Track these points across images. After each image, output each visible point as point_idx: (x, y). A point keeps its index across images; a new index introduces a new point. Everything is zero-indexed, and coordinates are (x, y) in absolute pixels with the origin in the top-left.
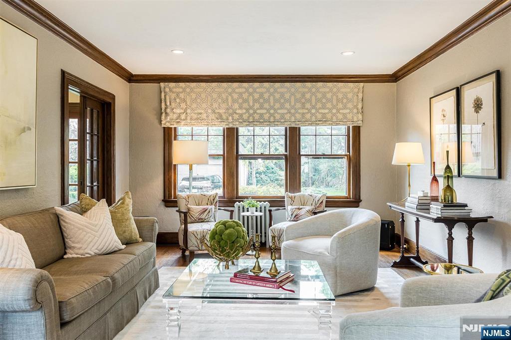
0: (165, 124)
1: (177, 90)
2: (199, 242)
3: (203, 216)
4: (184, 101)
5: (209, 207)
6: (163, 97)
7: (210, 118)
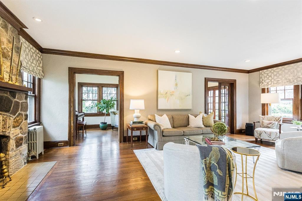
0: (262, 87)
1: (267, 72)
2: (258, 135)
3: (269, 126)
4: (271, 76)
5: (274, 122)
6: (261, 76)
7: (283, 82)
